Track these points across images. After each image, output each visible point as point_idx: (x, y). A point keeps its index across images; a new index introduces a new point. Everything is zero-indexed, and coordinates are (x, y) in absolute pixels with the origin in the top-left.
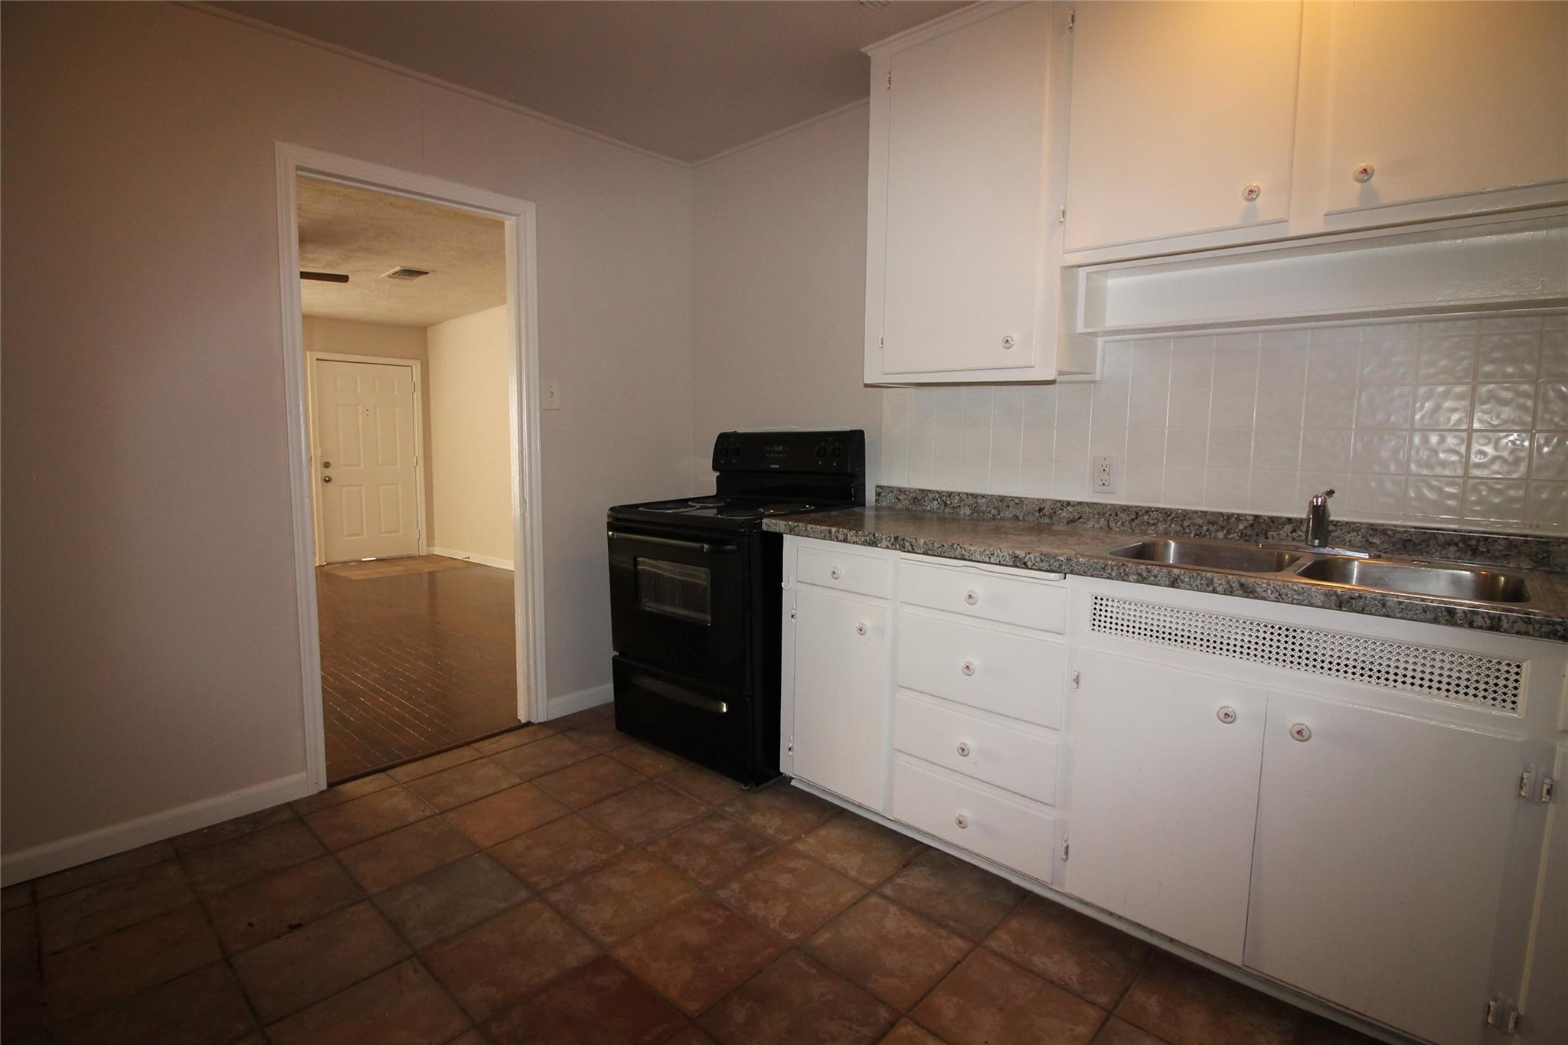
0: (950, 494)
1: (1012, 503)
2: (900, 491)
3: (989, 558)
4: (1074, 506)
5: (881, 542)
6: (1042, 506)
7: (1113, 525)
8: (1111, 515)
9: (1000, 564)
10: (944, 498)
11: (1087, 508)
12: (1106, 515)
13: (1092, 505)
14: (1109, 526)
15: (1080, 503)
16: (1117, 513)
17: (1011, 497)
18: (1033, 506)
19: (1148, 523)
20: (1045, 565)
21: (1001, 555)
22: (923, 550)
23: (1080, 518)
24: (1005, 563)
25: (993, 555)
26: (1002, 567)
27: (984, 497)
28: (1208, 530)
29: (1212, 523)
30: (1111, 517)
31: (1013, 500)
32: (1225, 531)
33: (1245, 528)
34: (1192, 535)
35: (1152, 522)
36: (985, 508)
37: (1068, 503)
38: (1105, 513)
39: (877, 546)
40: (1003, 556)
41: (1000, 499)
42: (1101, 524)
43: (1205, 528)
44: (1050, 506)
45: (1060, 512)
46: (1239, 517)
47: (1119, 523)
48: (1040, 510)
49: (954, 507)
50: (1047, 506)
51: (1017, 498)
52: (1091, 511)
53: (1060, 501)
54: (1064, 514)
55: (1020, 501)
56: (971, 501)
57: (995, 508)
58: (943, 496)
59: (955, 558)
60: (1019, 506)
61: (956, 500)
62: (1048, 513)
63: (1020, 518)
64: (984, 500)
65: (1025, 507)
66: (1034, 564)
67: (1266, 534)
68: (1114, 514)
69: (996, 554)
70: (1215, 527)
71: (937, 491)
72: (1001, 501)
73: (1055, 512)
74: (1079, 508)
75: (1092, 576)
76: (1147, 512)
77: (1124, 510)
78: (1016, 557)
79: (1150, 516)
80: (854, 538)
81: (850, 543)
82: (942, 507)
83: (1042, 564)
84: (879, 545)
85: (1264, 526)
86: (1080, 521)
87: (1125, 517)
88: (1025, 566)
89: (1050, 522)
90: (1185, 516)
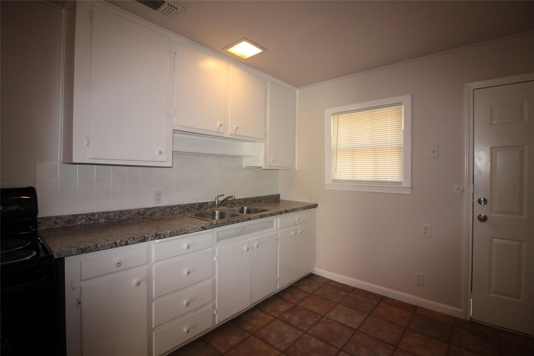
0: (93, 214)
1: (126, 213)
2: (57, 218)
3: (194, 230)
4: (152, 209)
5: (148, 239)
6: (139, 212)
7: (165, 213)
8: (164, 210)
9: (198, 231)
10: (90, 217)
11: (156, 209)
12: (163, 210)
13: (157, 208)
14: (163, 214)
15: (154, 208)
16: (166, 209)
17: (125, 210)
18: (136, 212)
19: (175, 210)
20: (211, 227)
21: (198, 228)
22: (169, 236)
23: (154, 213)
24: (199, 230)
25: (195, 229)
26: (199, 232)
27: (112, 212)
28: (190, 209)
29: (191, 207)
30: (164, 211)
31: (127, 211)
32: (193, 208)
33: (198, 207)
34: (186, 211)
35: (176, 210)
36: (113, 217)
37: (149, 209)
38: (162, 210)
39: (146, 241)
40: (199, 228)
41: (120, 212)
42: (161, 214)
43: (189, 209)
44: (143, 211)
45: (147, 212)
46: (196, 204)
47: (167, 212)
48: (139, 213)
49: (96, 220)
50: (141, 211)
51: (128, 210)
52: (158, 210)
53: (146, 208)
54: (148, 213)
55: (130, 211)
56: (105, 215)
57: (118, 216)
58: (88, 216)
59: (183, 234)
60: (130, 213)
61: (97, 216)
62: (142, 214)
63: (130, 218)
64: (112, 214)
65: (132, 213)
66: (208, 228)
67: (202, 207)
68: (165, 209)
69: (196, 228)
70: (191, 208)
71: (84, 214)
72: (121, 213)
73: (145, 213)
74: (153, 210)
75: (222, 226)
76: (175, 207)
77: (168, 208)
78: (203, 227)
79: (175, 208)
80: (133, 242)
81: (129, 244)
82: (88, 221)
83: (210, 227)
84: (147, 240)
85: (201, 205)
86: (154, 214)
87: (168, 210)
88: (205, 229)
89: (143, 217)
90: (184, 206)
